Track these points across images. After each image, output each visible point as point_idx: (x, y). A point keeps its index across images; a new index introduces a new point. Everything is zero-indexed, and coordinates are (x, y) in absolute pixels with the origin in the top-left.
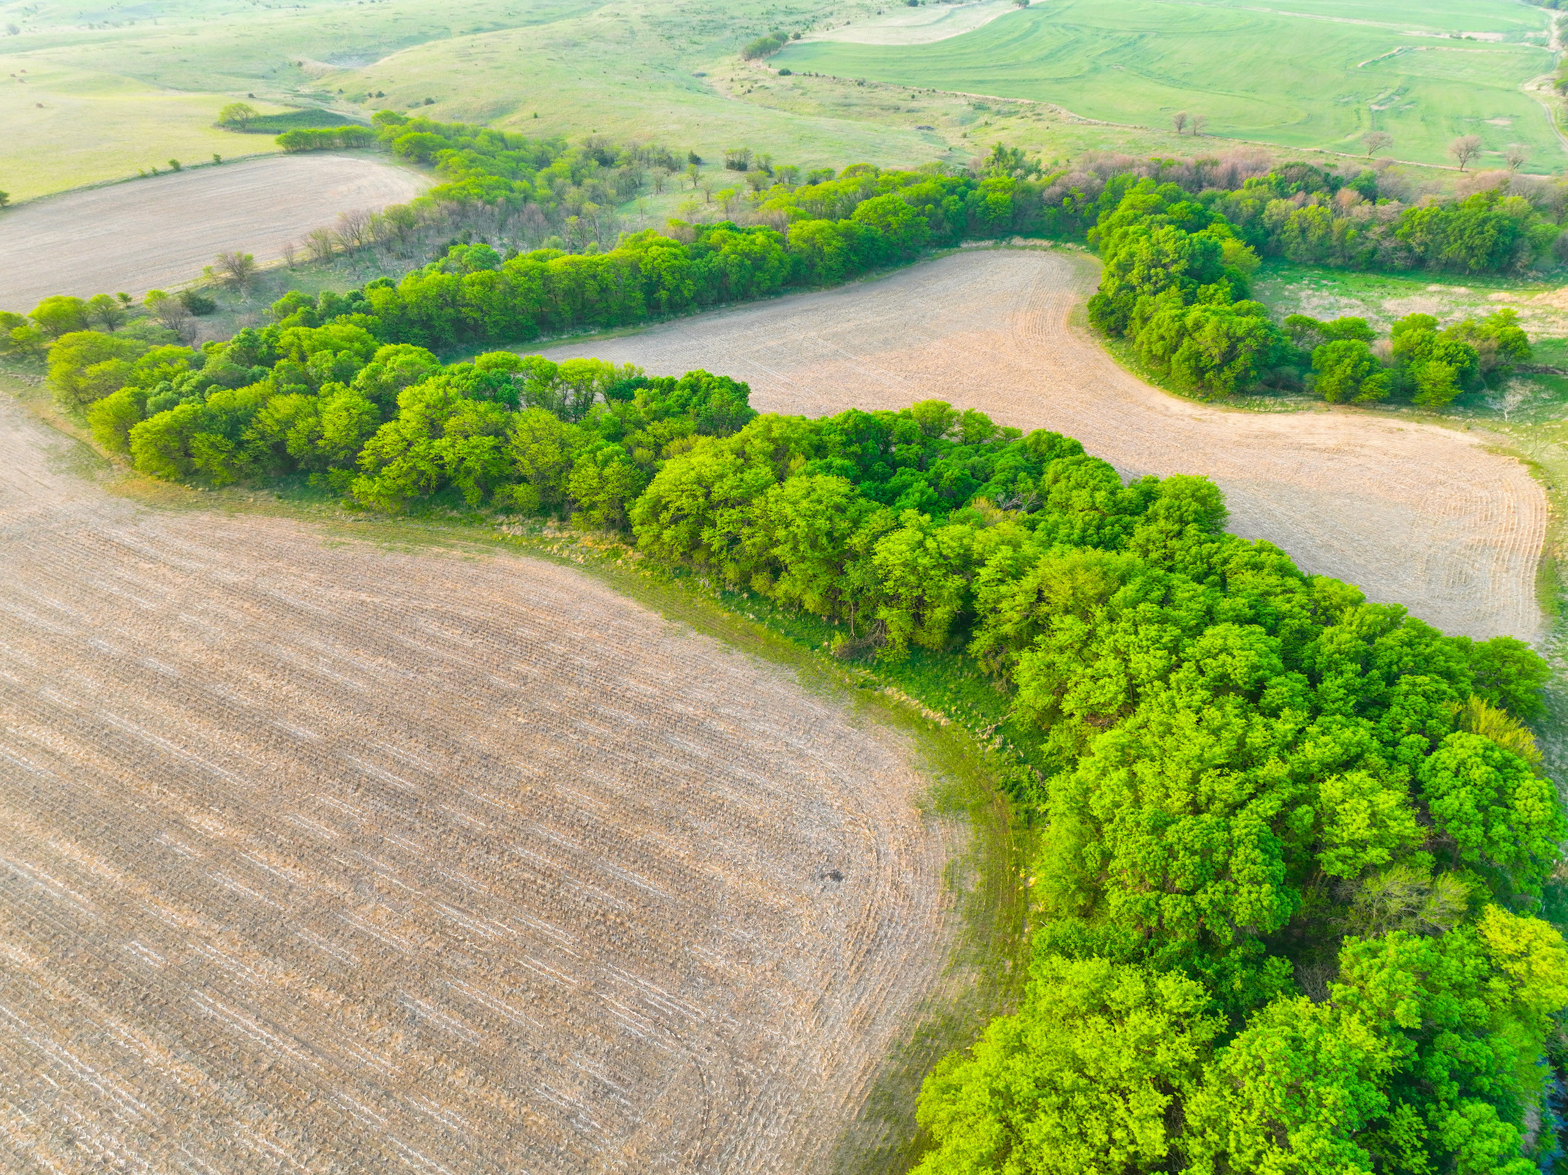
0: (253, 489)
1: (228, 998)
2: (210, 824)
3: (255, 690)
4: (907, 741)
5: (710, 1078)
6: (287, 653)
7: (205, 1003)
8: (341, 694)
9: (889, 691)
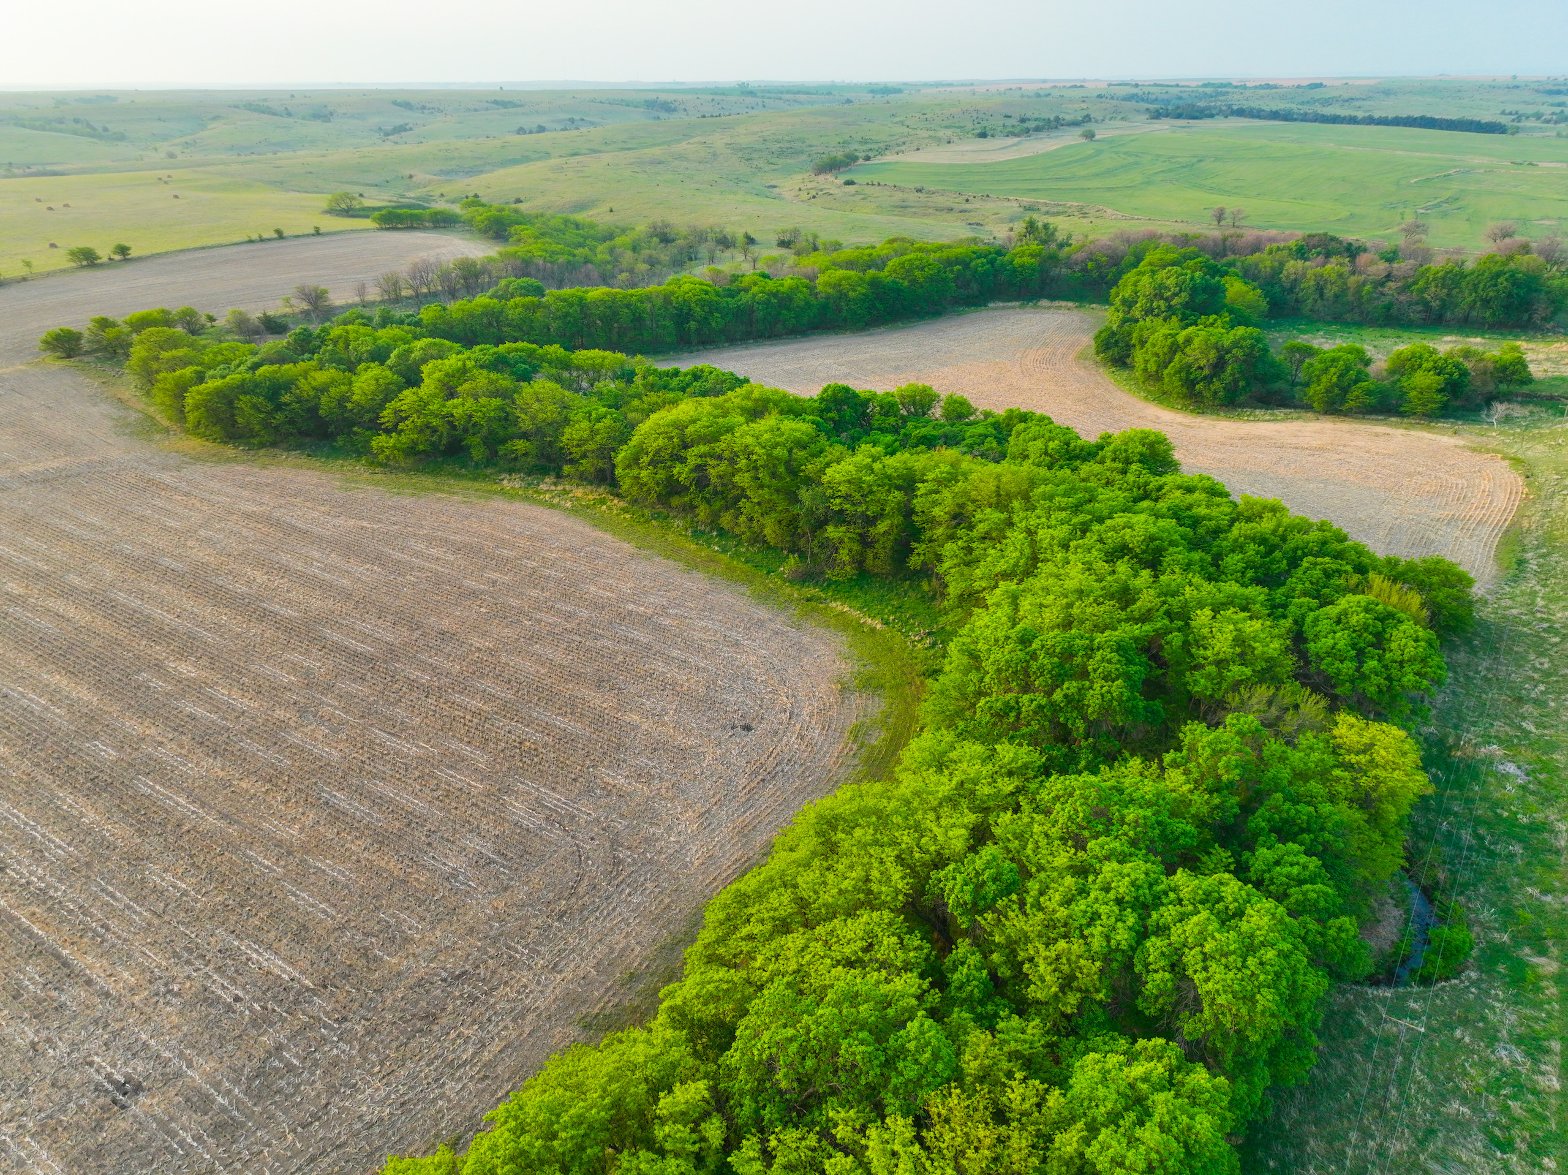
0: (288, 450)
1: (168, 783)
2: (186, 669)
3: (250, 582)
4: (842, 641)
5: (588, 858)
6: (285, 558)
7: (145, 785)
8: (326, 588)
9: (833, 604)
